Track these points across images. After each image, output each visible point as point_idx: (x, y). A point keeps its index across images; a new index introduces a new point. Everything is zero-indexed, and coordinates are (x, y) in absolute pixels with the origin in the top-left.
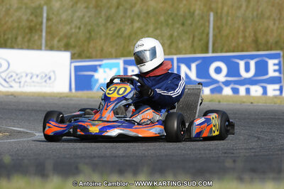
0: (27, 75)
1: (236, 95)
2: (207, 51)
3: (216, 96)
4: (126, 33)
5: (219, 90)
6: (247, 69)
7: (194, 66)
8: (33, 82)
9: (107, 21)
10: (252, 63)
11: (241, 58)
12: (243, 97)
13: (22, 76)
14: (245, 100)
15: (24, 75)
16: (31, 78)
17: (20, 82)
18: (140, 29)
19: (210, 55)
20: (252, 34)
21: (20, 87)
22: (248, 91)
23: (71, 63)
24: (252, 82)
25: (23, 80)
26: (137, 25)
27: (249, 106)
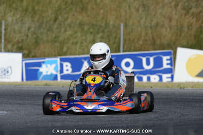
1: (140, 82)
2: (119, 51)
4: (61, 39)
6: (148, 63)
9: (48, 31)
10: (152, 59)
12: (145, 83)
14: (146, 85)
18: (71, 35)
19: (121, 53)
20: (151, 38)
22: (149, 79)
23: (23, 61)
24: (151, 72)
26: (69, 33)
27: (149, 89)
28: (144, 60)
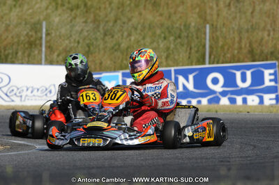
0: (27, 90)
1: (233, 105)
2: (204, 63)
3: (214, 106)
4: (123, 46)
5: (217, 100)
6: (244, 79)
7: (191, 77)
8: (34, 96)
9: (105, 35)
11: (238, 68)
12: (240, 106)
13: (23, 90)
14: (241, 110)
15: (25, 89)
16: (32, 92)
17: (21, 96)
18: (138, 41)
19: (207, 66)
20: (248, 45)
21: (21, 100)
22: (245, 101)
25: (24, 94)
27: (246, 115)
28: (238, 74)
